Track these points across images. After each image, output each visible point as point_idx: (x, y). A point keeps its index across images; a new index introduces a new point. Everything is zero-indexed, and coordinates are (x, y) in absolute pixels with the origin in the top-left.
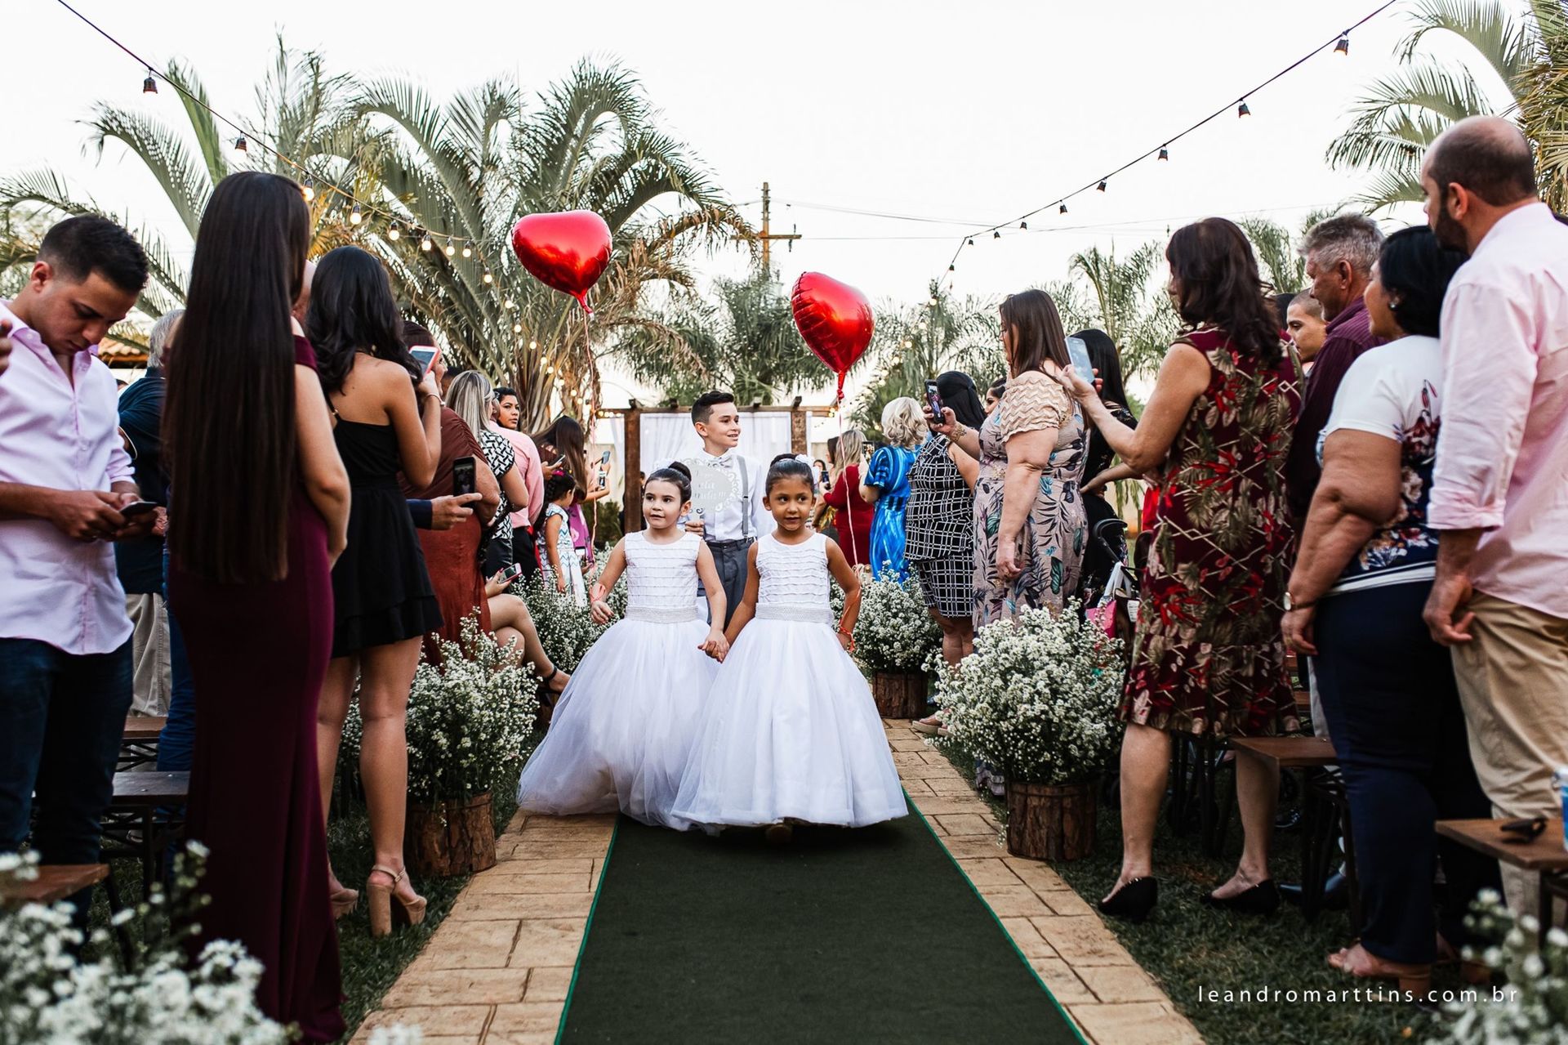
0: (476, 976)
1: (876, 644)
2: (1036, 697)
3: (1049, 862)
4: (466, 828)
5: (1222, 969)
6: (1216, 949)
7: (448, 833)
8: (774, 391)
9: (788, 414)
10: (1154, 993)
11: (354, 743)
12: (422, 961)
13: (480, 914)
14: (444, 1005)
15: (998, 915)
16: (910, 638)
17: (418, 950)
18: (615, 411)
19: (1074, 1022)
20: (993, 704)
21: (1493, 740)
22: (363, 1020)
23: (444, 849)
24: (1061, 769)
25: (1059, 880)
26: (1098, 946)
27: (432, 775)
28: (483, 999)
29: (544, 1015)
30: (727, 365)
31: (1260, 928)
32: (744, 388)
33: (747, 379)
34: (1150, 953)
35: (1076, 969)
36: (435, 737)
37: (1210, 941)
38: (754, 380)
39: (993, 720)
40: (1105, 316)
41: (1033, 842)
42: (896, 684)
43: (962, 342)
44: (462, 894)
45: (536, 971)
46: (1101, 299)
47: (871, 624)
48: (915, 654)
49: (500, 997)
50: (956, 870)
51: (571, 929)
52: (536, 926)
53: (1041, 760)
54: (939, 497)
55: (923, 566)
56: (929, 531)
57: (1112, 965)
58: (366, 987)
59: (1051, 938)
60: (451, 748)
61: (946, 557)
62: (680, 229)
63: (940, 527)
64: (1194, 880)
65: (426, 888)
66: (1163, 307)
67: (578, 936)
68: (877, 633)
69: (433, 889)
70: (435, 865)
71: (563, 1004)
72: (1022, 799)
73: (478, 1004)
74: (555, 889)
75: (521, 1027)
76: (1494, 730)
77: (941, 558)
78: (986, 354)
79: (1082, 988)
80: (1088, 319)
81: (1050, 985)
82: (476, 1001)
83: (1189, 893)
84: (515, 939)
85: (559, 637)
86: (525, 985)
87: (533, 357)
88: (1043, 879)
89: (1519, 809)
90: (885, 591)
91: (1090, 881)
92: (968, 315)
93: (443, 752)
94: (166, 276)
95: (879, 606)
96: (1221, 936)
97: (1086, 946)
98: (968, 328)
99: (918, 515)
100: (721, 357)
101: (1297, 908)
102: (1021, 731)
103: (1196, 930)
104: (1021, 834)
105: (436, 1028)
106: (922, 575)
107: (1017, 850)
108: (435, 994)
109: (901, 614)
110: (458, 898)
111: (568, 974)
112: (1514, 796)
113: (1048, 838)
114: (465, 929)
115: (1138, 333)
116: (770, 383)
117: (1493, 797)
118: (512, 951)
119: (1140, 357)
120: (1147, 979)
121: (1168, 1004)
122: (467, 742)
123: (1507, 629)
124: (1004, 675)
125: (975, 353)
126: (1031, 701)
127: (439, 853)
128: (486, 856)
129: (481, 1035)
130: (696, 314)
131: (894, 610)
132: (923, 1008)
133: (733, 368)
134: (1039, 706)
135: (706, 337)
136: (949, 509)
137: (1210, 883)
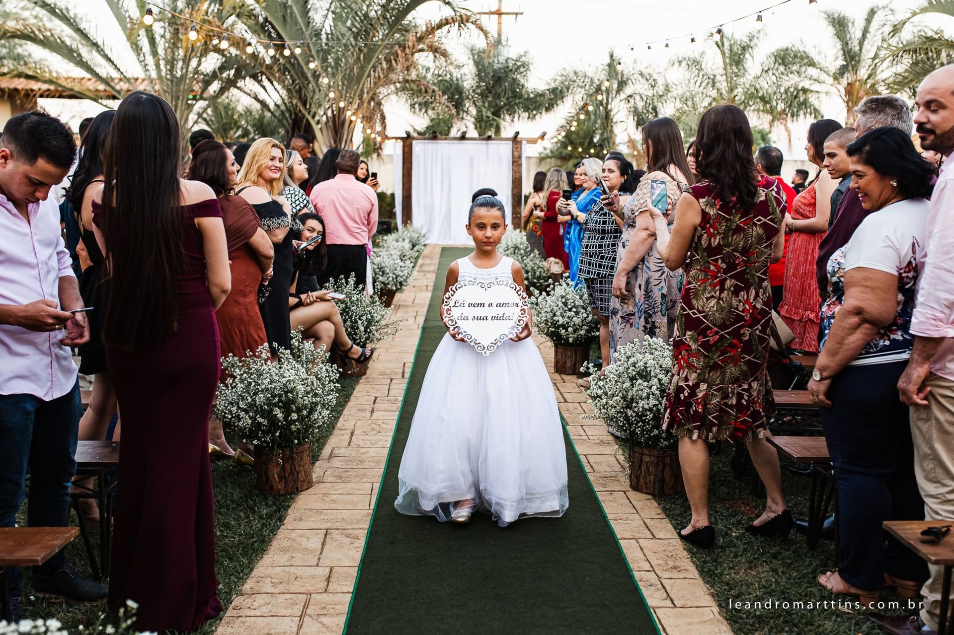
0: (299, 571)
1: (558, 328)
2: (651, 396)
3: (654, 496)
4: (294, 465)
5: (753, 584)
6: (750, 568)
7: (283, 468)
8: (502, 122)
9: (511, 142)
10: (708, 601)
11: (225, 413)
12: (267, 559)
13: (303, 525)
14: (279, 593)
15: (619, 536)
16: (579, 325)
17: (265, 551)
18: (396, 138)
19: (657, 621)
20: (624, 398)
21: (929, 465)
22: (231, 603)
23: (281, 478)
24: (665, 439)
25: (659, 511)
26: (678, 563)
27: (273, 434)
28: (303, 590)
29: (339, 603)
30: (472, 103)
31: (780, 553)
32: (482, 120)
33: (484, 114)
34: (710, 570)
35: (663, 581)
36: (274, 413)
37: (747, 562)
38: (489, 114)
39: (623, 408)
40: (726, 74)
41: (645, 482)
42: (569, 354)
43: (628, 90)
44: (292, 507)
45: (335, 569)
46: (725, 63)
47: (555, 315)
48: (582, 335)
49: (313, 588)
50: (595, 500)
51: (357, 538)
52: (336, 535)
53: (652, 435)
54: (603, 238)
55: (590, 282)
56: (594, 260)
57: (685, 578)
58: (233, 578)
59: (650, 556)
60: (285, 418)
61: (605, 277)
62: (440, 26)
63: (602, 258)
64: (743, 513)
65: (270, 503)
66: (766, 69)
67: (361, 543)
68: (558, 321)
69: (274, 503)
70: (275, 487)
71: (350, 595)
72: (640, 457)
73: (300, 593)
74: (349, 507)
75: (325, 612)
76: (931, 460)
77: (602, 277)
78: (645, 99)
79: (665, 595)
80: (715, 76)
81: (646, 592)
82: (299, 591)
83: (739, 522)
84: (323, 544)
85: (355, 319)
86: (328, 579)
87: (341, 111)
88: (649, 508)
89: (941, 509)
90: (564, 294)
91: (678, 512)
92: (633, 72)
93: (280, 421)
94: (102, 50)
95: (560, 304)
96: (755, 559)
97: (671, 564)
98: (634, 81)
99: (588, 249)
100: (468, 98)
101: (805, 537)
102: (641, 416)
103: (740, 554)
104: (638, 477)
105: (275, 610)
106: (588, 287)
107: (635, 487)
108: (274, 585)
109: (574, 309)
110: (289, 512)
111: (354, 572)
112: (939, 500)
113: (654, 481)
114: (293, 535)
115: (748, 86)
116: (499, 117)
117: (926, 500)
118: (321, 554)
119: (748, 103)
120: (705, 589)
121: (716, 609)
122: (294, 416)
123: (948, 399)
124: (632, 379)
125: (638, 98)
126: (648, 398)
127: (278, 480)
128: (307, 481)
129: (301, 616)
130: (451, 68)
131: (570, 307)
132: (567, 607)
133: (476, 105)
134: (652, 402)
135: (457, 85)
136: (608, 247)
137: (753, 516)
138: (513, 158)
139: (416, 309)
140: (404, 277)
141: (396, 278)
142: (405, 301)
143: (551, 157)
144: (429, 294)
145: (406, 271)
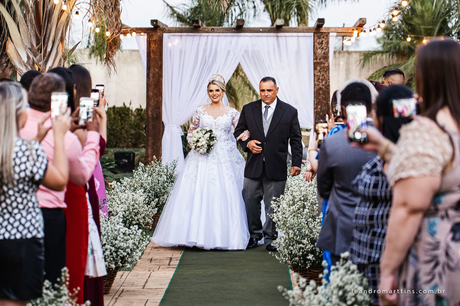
9: (311, 35)
18: (139, 30)
138: (315, 58)
139: (145, 298)
140: (128, 250)
141: (116, 252)
142: (133, 285)
143: (382, 53)
144: (170, 273)
145: (131, 241)
